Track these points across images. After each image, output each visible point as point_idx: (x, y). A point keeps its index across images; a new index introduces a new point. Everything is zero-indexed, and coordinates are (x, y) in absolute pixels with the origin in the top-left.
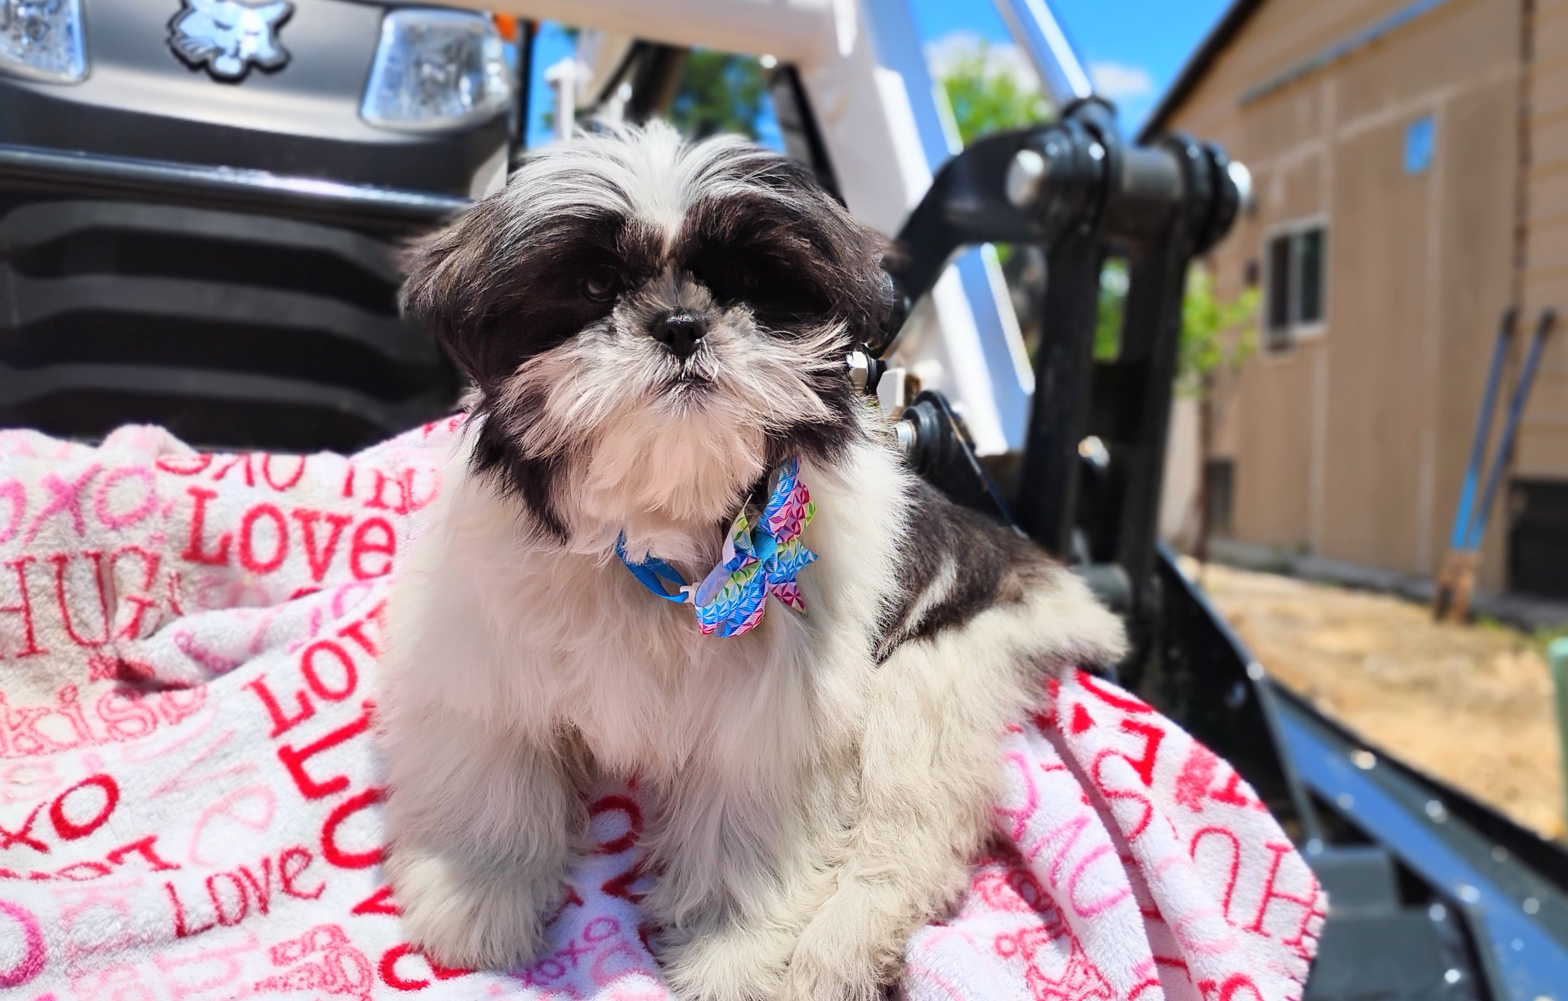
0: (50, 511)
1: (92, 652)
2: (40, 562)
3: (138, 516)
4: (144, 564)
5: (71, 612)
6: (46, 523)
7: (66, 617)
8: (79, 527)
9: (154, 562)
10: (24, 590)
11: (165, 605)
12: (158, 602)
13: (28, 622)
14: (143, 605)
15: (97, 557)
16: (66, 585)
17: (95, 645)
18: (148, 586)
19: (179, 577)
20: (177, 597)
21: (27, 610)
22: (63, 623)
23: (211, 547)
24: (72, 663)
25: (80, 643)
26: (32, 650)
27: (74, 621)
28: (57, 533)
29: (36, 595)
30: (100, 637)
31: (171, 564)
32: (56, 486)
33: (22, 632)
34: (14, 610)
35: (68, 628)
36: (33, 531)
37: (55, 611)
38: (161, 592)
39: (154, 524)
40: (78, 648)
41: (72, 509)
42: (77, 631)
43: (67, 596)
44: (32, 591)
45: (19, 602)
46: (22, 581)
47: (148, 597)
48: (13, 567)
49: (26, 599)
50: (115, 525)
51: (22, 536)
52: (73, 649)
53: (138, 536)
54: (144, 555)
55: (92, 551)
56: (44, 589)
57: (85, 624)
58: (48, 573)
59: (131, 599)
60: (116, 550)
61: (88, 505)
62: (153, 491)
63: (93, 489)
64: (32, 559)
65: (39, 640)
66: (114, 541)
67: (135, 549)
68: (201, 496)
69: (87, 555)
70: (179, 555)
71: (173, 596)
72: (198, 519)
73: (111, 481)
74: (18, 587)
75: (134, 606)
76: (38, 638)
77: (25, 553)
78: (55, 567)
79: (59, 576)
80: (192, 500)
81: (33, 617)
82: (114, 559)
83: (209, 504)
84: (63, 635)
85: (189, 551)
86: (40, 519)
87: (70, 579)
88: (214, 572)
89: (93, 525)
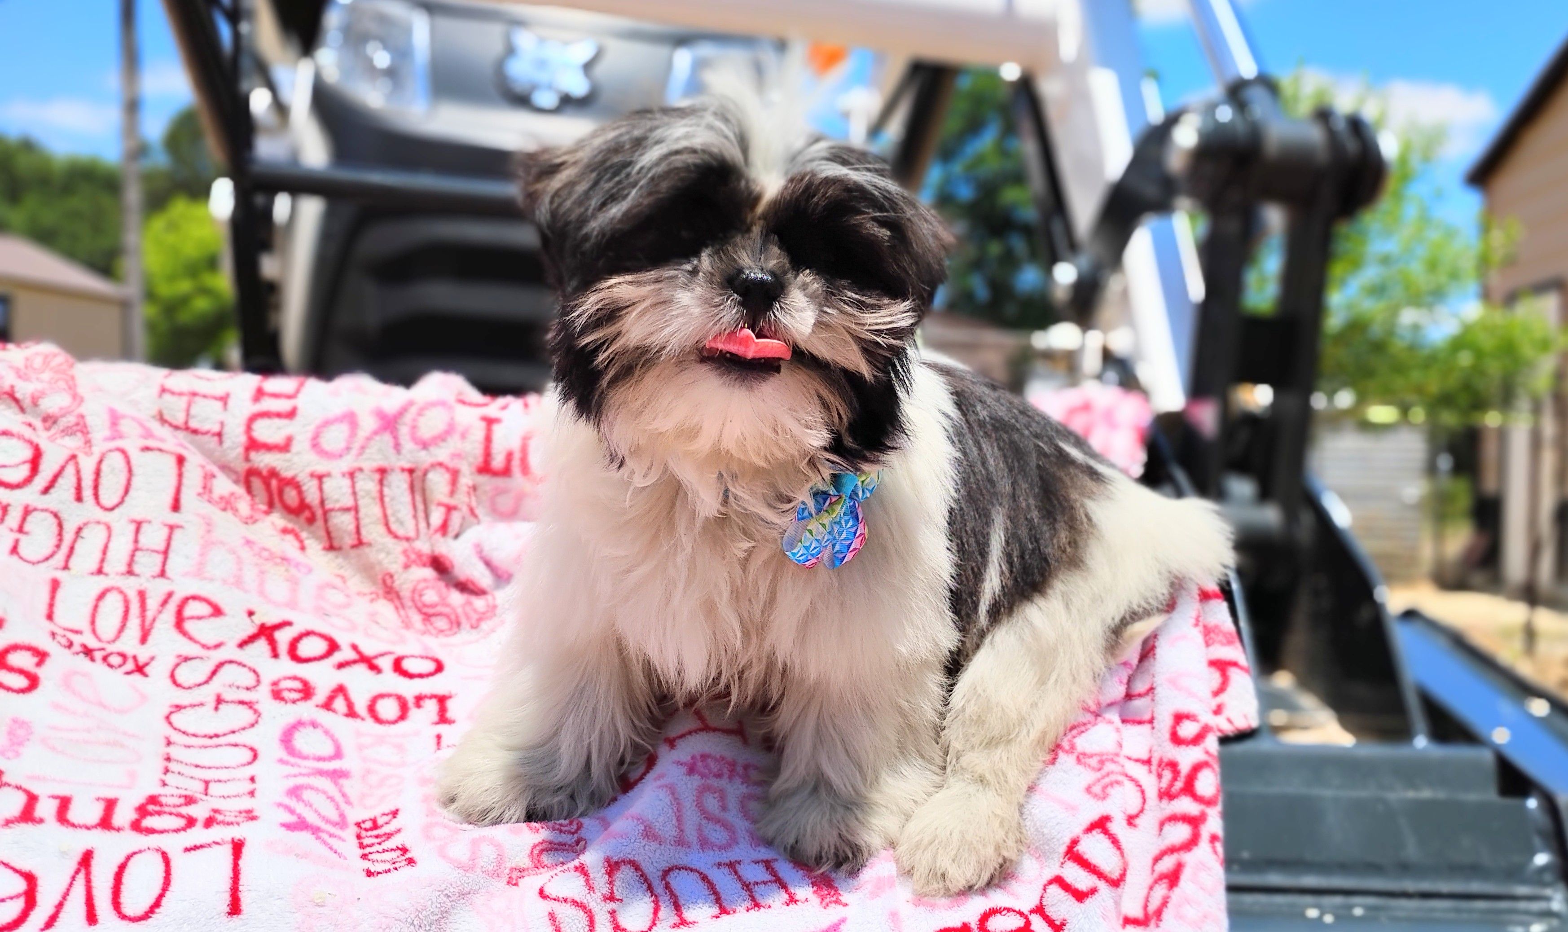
0: (376, 433)
1: (405, 545)
2: (366, 472)
3: (441, 438)
4: (447, 477)
5: (389, 512)
6: (372, 443)
7: (385, 516)
8: (397, 447)
9: (455, 474)
10: (354, 493)
11: (465, 510)
12: (460, 506)
13: (357, 519)
14: (450, 509)
15: (411, 471)
16: (386, 491)
17: (408, 539)
18: (452, 493)
19: (474, 488)
20: (474, 504)
21: (356, 509)
22: (382, 521)
23: (498, 462)
24: (388, 553)
25: (396, 537)
26: (360, 543)
27: (392, 519)
28: (380, 450)
29: (363, 497)
30: (412, 534)
31: (467, 479)
32: (381, 415)
33: (352, 527)
34: (347, 510)
35: (387, 525)
36: (363, 448)
37: (376, 510)
38: (461, 499)
39: (453, 444)
40: (394, 541)
41: (392, 433)
42: (394, 527)
43: (387, 499)
44: (360, 494)
45: (349, 502)
46: (353, 486)
47: (452, 502)
48: (347, 476)
49: (356, 500)
50: (425, 445)
51: (354, 452)
52: (389, 541)
53: (442, 453)
54: (447, 469)
55: (407, 465)
56: (368, 493)
57: (401, 523)
58: (373, 480)
59: (440, 504)
60: (426, 465)
61: (404, 431)
62: (452, 419)
63: (408, 418)
64: (361, 470)
65: (366, 535)
66: (424, 458)
67: (441, 464)
68: (490, 422)
69: (403, 470)
70: (474, 470)
71: (470, 501)
72: (488, 439)
73: (421, 412)
74: (350, 491)
75: (442, 510)
76: (364, 532)
77: (356, 465)
78: (377, 476)
79: (381, 482)
80: (483, 425)
81: (362, 514)
82: (425, 473)
83: (496, 428)
84: (382, 529)
85: (482, 465)
86: (369, 439)
87: (389, 486)
88: (500, 482)
89: (408, 445)
